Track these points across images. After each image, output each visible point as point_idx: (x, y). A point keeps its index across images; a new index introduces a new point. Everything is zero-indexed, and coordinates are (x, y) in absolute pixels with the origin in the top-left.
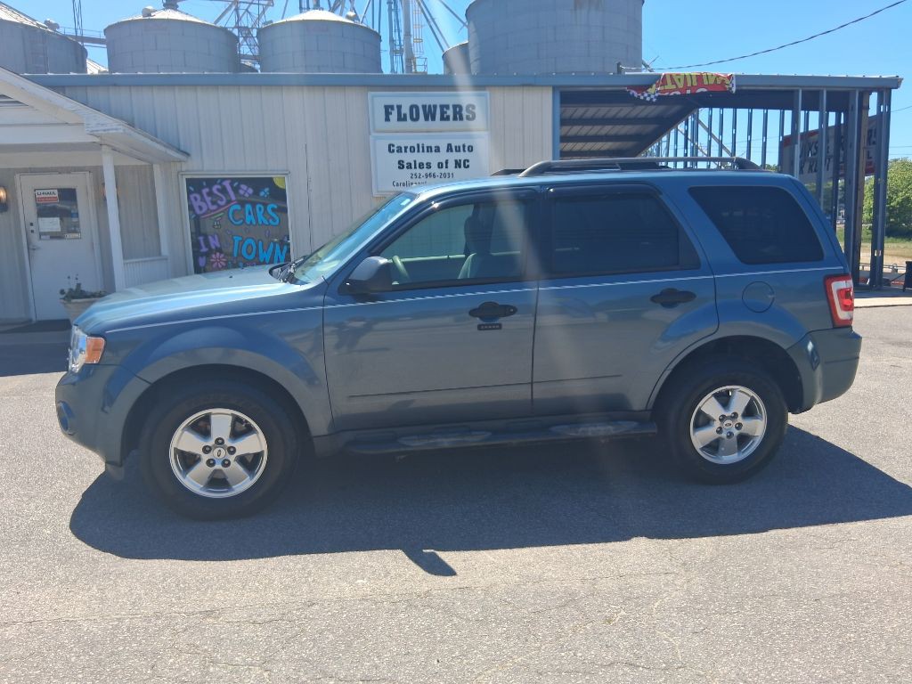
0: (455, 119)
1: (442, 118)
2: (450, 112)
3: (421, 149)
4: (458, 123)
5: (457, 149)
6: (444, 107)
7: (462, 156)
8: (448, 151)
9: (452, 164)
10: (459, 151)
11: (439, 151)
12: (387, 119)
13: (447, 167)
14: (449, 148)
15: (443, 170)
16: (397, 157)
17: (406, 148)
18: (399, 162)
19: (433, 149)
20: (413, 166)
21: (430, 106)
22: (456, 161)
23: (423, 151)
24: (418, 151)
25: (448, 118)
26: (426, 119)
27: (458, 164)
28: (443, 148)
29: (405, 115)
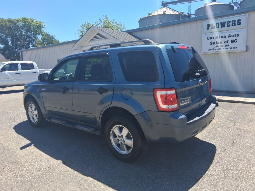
0: (232, 25)
1: (228, 26)
2: (231, 24)
3: (219, 37)
4: (234, 27)
5: (233, 36)
6: (228, 22)
7: (234, 38)
8: (229, 37)
9: (230, 42)
10: (233, 37)
11: (225, 37)
12: (208, 29)
13: (228, 43)
14: (229, 36)
15: (227, 44)
16: (210, 41)
17: (213, 37)
18: (211, 43)
19: (223, 37)
20: (215, 43)
21: (223, 22)
22: (232, 40)
23: (220, 38)
24: (218, 38)
25: (230, 26)
26: (222, 27)
27: (232, 41)
28: (227, 36)
29: (214, 27)
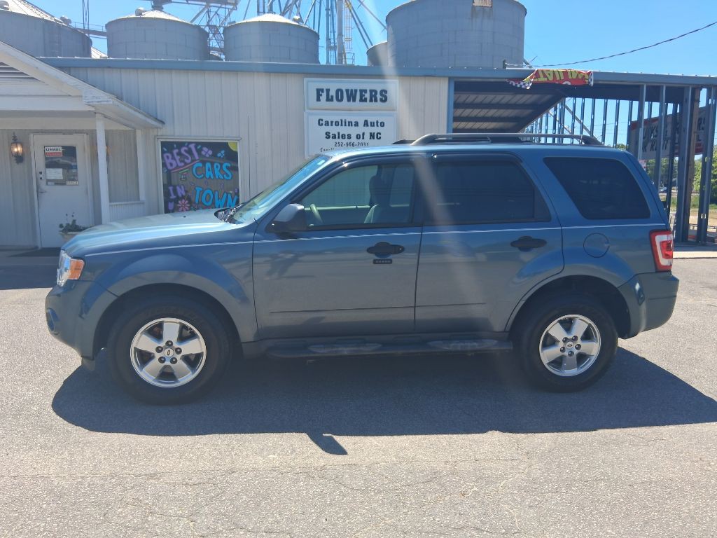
0: (371, 101)
1: (361, 100)
2: (367, 96)
3: (344, 124)
4: (373, 103)
5: (372, 124)
6: (363, 91)
7: (375, 130)
8: (364, 126)
9: (367, 136)
10: (374, 126)
11: (358, 126)
12: (318, 99)
13: (363, 138)
14: (366, 123)
15: (361, 140)
16: (325, 129)
17: (332, 122)
18: (326, 133)
19: (353, 124)
20: (337, 137)
21: (352, 90)
22: (371, 134)
23: (345, 125)
24: (342, 125)
25: (365, 100)
26: (349, 100)
27: (372, 136)
28: (361, 123)
29: (332, 97)
